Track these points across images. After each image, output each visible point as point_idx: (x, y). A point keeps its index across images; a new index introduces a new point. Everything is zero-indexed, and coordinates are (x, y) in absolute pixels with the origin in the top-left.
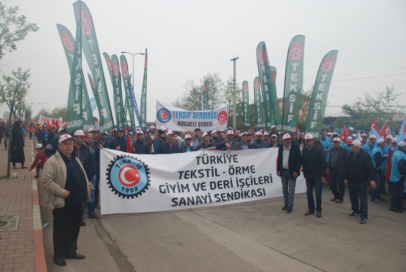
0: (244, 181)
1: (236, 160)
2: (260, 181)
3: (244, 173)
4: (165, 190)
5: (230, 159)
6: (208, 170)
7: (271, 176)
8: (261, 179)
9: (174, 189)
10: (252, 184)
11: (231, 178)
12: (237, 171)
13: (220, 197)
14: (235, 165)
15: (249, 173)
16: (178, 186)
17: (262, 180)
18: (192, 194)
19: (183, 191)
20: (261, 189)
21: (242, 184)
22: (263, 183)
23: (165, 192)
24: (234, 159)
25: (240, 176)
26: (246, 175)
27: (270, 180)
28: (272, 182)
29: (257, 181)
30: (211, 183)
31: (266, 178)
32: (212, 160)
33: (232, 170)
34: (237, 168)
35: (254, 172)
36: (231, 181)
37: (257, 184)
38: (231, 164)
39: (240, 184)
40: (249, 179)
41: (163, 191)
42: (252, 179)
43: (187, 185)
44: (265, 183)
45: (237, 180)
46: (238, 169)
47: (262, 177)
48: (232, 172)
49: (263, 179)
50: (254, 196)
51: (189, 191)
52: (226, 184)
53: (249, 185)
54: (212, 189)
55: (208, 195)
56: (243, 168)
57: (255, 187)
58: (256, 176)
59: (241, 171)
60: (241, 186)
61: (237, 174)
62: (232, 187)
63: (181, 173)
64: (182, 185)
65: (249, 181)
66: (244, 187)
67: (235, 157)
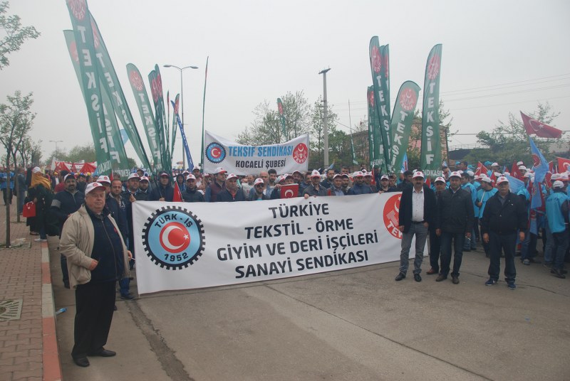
0: (338, 241)
1: (326, 211)
2: (360, 239)
3: (337, 229)
4: (225, 255)
5: (318, 210)
6: (286, 226)
7: (376, 234)
8: (361, 237)
9: (238, 253)
10: (349, 245)
11: (319, 237)
12: (327, 227)
13: (304, 262)
14: (325, 218)
15: (344, 229)
16: (245, 248)
17: (363, 239)
18: (266, 259)
19: (252, 256)
20: (361, 252)
21: (335, 245)
22: (364, 243)
23: (225, 259)
24: (324, 209)
25: (332, 234)
26: (341, 232)
27: (374, 239)
28: (377, 241)
29: (356, 241)
30: (292, 243)
31: (369, 236)
32: (293, 211)
33: (320, 225)
34: (327, 222)
35: (352, 228)
36: (320, 240)
37: (357, 244)
38: (319, 217)
39: (332, 244)
40: (344, 237)
41: (223, 257)
42: (348, 237)
43: (259, 247)
44: (368, 243)
45: (328, 239)
46: (329, 224)
47: (363, 235)
48: (320, 228)
49: (364, 237)
50: (352, 261)
51: (260, 255)
52: (314, 244)
53: (345, 245)
54: (293, 251)
55: (287, 260)
56: (336, 222)
57: (354, 249)
58: (354, 233)
59: (334, 227)
60: (333, 247)
61: (328, 230)
62: (321, 248)
63: (249, 229)
64: (251, 247)
65: (345, 241)
66: (338, 248)
67: (325, 207)
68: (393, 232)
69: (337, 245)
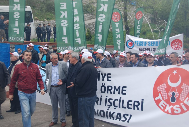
0: (112, 101)
1: (109, 79)
2: (128, 104)
3: (114, 93)
5: (103, 78)
7: (142, 103)
8: (130, 103)
10: (120, 107)
11: (101, 96)
12: (108, 90)
14: (107, 83)
15: (119, 93)
17: (131, 105)
20: (128, 115)
21: (110, 104)
22: (131, 108)
24: (108, 77)
25: (110, 96)
26: (116, 96)
27: (140, 107)
28: (142, 109)
29: (125, 104)
31: (136, 104)
33: (103, 88)
34: (108, 87)
35: (125, 94)
36: (101, 98)
37: (125, 108)
38: (103, 82)
39: (108, 103)
40: (117, 100)
42: (120, 100)
44: (134, 109)
45: (106, 99)
46: (110, 88)
47: (131, 101)
48: (103, 90)
49: (132, 103)
50: (118, 119)
53: (117, 107)
56: (115, 87)
57: (122, 111)
58: (126, 98)
59: (112, 91)
60: (108, 105)
61: (108, 93)
62: (100, 104)
65: (117, 103)
66: (111, 107)
67: (109, 76)
68: (160, 105)
69: (111, 105)
